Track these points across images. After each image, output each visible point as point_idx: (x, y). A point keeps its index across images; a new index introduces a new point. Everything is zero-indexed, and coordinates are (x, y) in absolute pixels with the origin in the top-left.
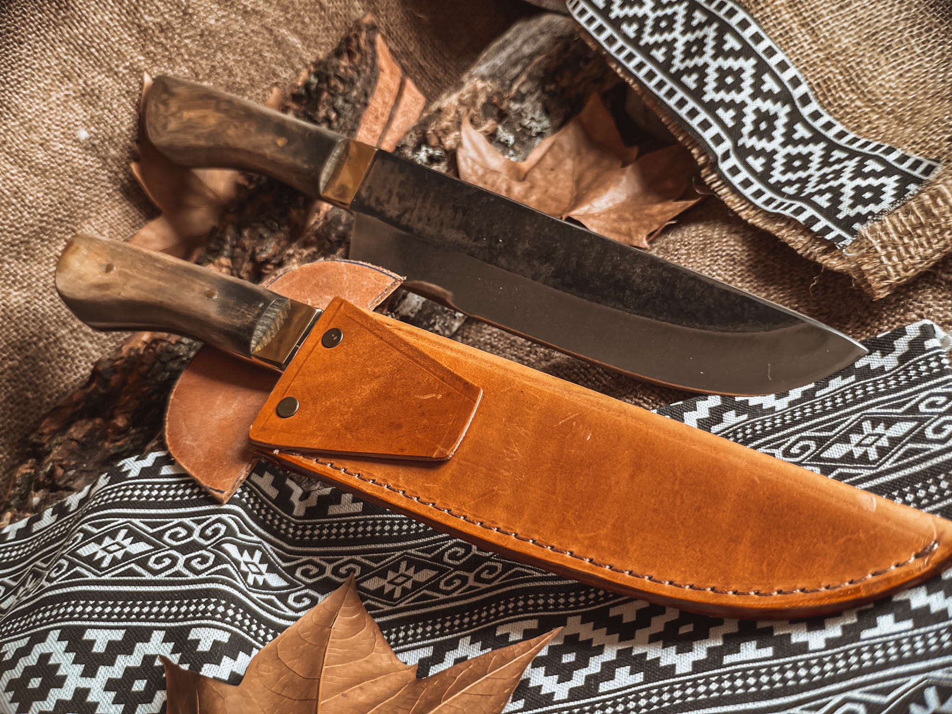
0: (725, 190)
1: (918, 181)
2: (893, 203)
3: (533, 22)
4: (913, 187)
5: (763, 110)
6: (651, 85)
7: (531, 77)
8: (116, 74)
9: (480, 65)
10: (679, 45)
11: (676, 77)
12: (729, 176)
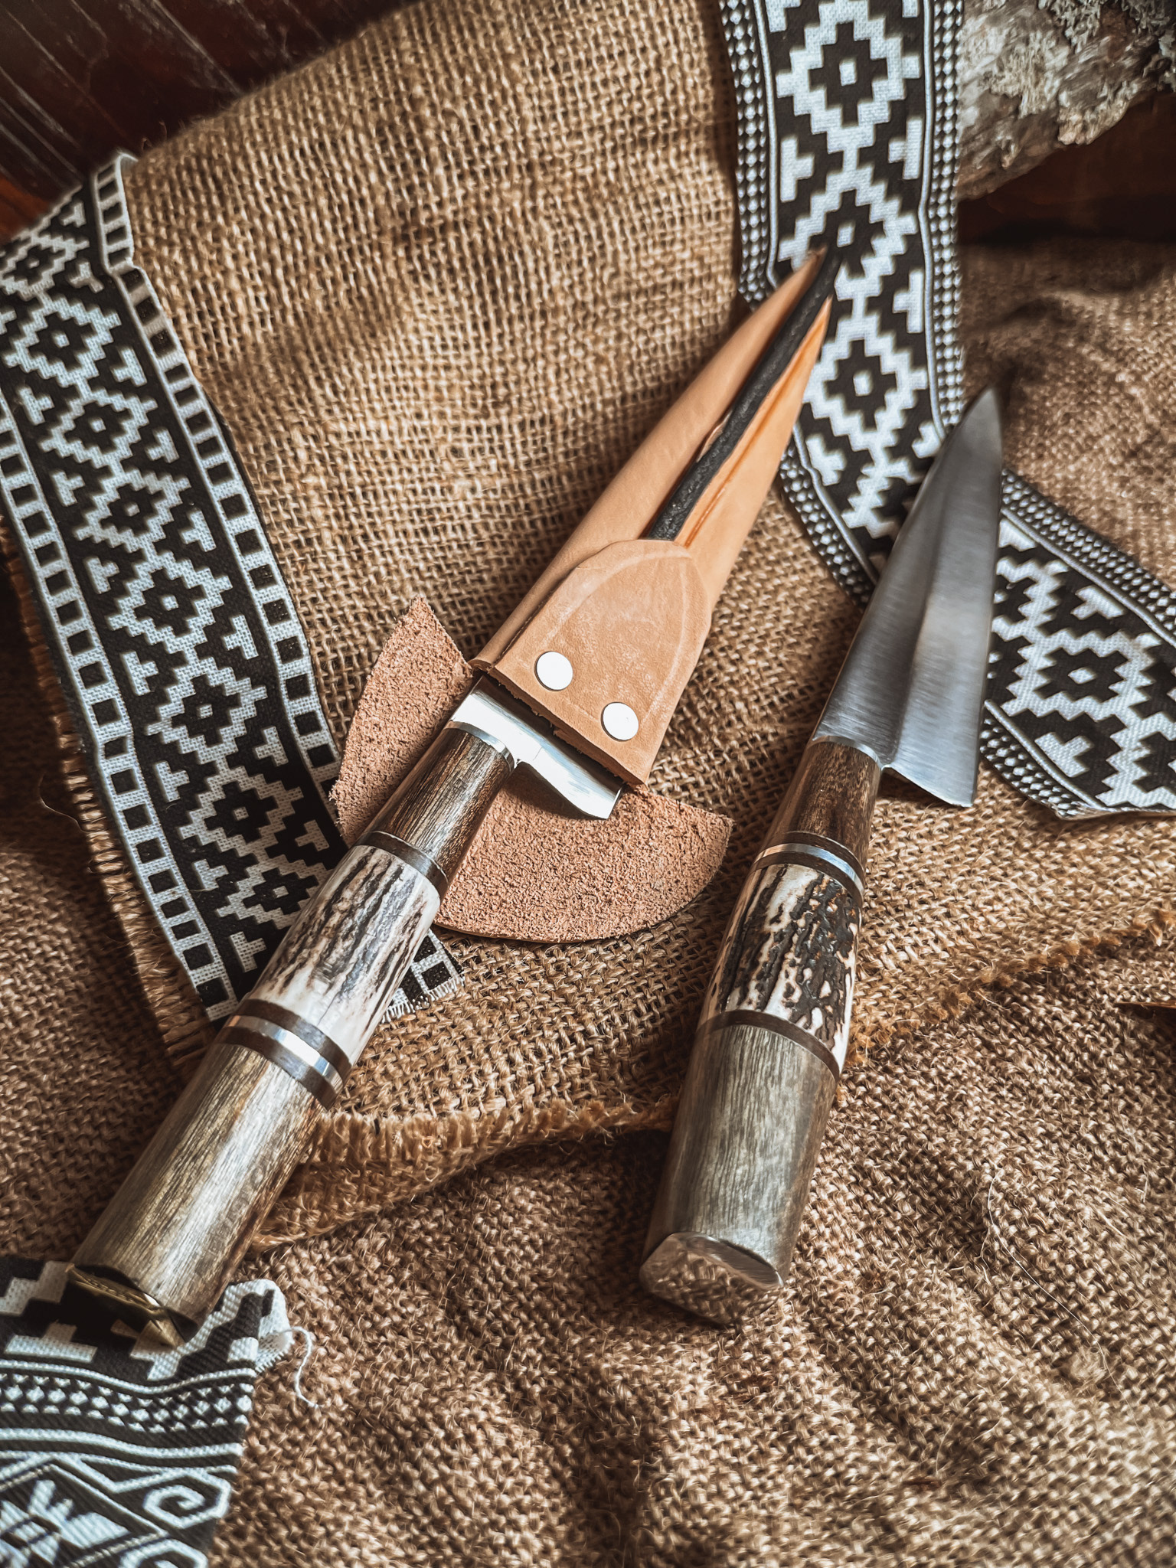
0: (97, 814)
5: (214, 682)
6: (32, 543)
10: (110, 485)
11: (81, 551)
12: (110, 789)
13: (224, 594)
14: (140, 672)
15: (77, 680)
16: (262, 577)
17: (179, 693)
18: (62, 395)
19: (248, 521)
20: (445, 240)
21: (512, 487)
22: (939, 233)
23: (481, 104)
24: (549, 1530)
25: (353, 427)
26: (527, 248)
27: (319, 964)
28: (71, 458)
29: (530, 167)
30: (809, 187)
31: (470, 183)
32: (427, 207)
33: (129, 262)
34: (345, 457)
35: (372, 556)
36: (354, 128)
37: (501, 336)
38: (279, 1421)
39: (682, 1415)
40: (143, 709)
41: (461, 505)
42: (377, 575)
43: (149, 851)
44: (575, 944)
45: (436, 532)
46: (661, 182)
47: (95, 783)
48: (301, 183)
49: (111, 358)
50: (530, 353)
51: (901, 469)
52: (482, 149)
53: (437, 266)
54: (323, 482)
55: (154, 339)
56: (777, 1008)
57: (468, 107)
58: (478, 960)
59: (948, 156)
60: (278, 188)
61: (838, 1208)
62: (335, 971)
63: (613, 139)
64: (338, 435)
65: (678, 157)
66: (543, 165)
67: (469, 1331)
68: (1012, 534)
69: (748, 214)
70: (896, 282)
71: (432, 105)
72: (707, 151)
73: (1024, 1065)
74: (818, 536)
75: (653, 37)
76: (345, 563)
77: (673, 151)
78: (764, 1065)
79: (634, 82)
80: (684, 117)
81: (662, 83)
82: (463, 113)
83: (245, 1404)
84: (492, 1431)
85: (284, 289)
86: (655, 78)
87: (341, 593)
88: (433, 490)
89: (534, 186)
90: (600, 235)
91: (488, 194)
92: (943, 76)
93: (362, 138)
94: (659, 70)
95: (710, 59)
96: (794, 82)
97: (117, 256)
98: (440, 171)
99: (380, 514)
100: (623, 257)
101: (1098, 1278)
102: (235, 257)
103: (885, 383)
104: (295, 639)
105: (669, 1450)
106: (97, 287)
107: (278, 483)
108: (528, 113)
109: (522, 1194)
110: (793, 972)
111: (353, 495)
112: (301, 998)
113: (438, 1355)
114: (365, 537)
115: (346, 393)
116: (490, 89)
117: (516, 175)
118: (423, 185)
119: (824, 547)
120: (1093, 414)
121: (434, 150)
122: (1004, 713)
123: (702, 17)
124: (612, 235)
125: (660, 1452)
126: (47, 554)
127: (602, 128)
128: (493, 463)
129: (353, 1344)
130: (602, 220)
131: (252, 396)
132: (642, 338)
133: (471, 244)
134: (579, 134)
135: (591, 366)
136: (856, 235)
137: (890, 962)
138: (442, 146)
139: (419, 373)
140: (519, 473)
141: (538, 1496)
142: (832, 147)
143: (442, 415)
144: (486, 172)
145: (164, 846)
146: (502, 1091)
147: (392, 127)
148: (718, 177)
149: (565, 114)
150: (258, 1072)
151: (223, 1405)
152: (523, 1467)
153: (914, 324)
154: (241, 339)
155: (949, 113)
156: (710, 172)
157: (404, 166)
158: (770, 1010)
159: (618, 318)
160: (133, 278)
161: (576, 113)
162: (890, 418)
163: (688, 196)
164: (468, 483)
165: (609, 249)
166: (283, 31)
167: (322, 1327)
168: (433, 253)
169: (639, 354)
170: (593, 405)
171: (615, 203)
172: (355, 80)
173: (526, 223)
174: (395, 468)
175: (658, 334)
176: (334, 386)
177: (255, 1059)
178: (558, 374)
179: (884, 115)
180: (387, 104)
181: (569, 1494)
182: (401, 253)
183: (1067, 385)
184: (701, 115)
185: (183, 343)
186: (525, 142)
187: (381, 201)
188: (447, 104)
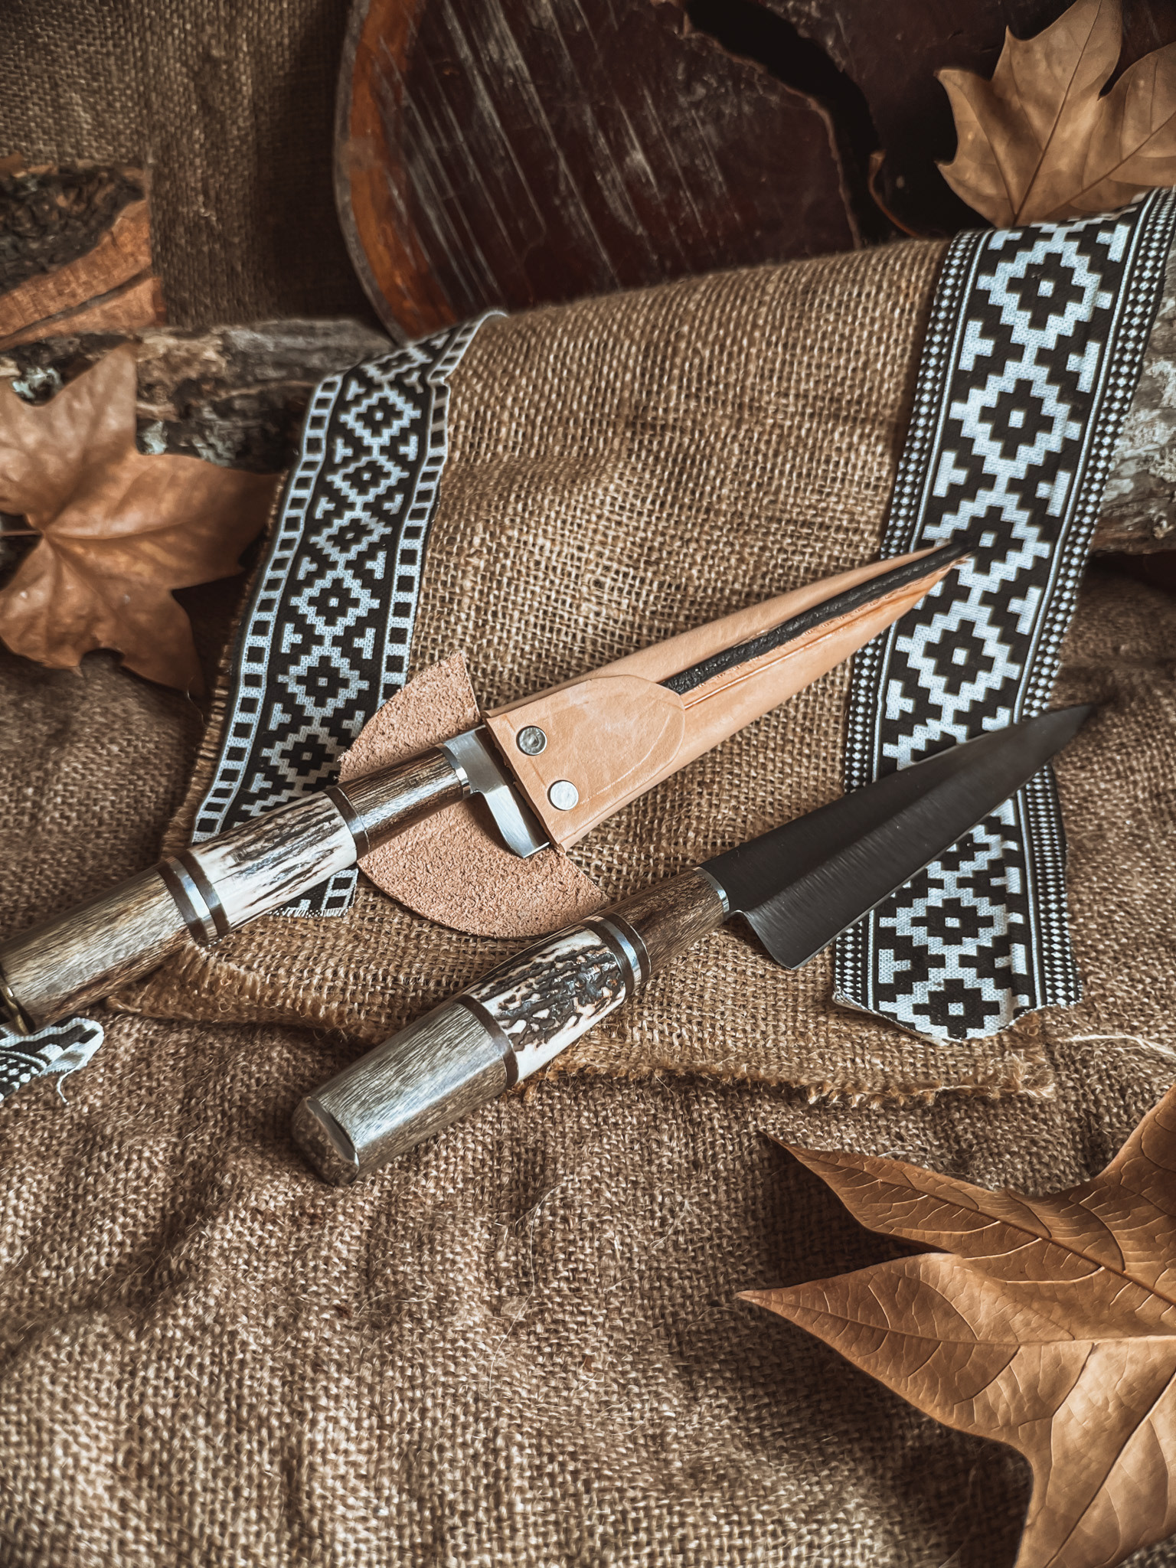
0: (220, 718)
3: (364, 332)
5: (334, 664)
6: (283, 534)
7: (262, 398)
9: (253, 329)
10: (348, 515)
11: (307, 549)
12: (238, 705)
13: (371, 611)
14: (291, 637)
15: (250, 627)
16: (403, 610)
17: (307, 661)
18: (359, 448)
19: (413, 571)
20: (663, 436)
21: (632, 625)
22: (1069, 566)
23: (721, 352)
24: (134, 1235)
25: (524, 538)
26: (715, 460)
27: (238, 848)
28: (339, 491)
29: (741, 406)
30: (958, 494)
31: (693, 404)
32: (656, 409)
33: (442, 380)
34: (507, 555)
35: (493, 628)
36: (632, 340)
37: (670, 515)
38: (46, 1103)
39: (245, 1207)
40: (280, 662)
41: (581, 620)
42: (490, 642)
43: (236, 754)
44: (442, 926)
45: (551, 630)
46: (839, 449)
47: (230, 700)
48: (580, 365)
49: (402, 437)
50: (687, 536)
51: (960, 732)
52: (709, 382)
53: (649, 451)
54: (482, 564)
55: (434, 435)
56: (492, 1007)
57: (712, 352)
58: (373, 907)
59: (1090, 509)
60: (563, 364)
61: (463, 1158)
62: (249, 857)
63: (813, 406)
64: (509, 539)
65: (861, 436)
66: (751, 408)
67: (185, 1109)
68: (1006, 812)
69: (901, 495)
70: (1016, 588)
71: (689, 343)
72: (886, 440)
73: (666, 1138)
74: (853, 750)
75: (869, 345)
76: (471, 625)
77: (858, 431)
78: (452, 1032)
79: (841, 373)
80: (873, 410)
81: (863, 381)
82: (707, 353)
83: (25, 1078)
84: (144, 1165)
85: (537, 431)
86: (860, 375)
87: (456, 643)
88: (564, 602)
89: (740, 421)
90: (772, 470)
91: (704, 415)
92: (1100, 446)
93: (634, 349)
94: (864, 369)
95: (907, 376)
96: (968, 411)
97: (438, 374)
98: (674, 388)
99: (514, 603)
100: (783, 492)
101: (574, 1270)
102: (515, 400)
103: (981, 662)
104: (401, 658)
105: (220, 1220)
106: (420, 390)
107: (449, 553)
108: (752, 368)
109: (278, 1051)
110: (524, 991)
111: (499, 582)
112: (213, 862)
113: (159, 1113)
114: (495, 614)
115: (532, 513)
116: (733, 343)
117: (729, 409)
118: (658, 393)
119: (852, 760)
120: (1143, 752)
121: (676, 372)
122: (877, 922)
123: (913, 344)
124: (782, 473)
125: (214, 1218)
126: (287, 544)
127: (806, 397)
128: (625, 602)
129: (120, 1086)
130: (780, 459)
131: (469, 491)
132: (783, 556)
133: (680, 445)
134: (786, 395)
135: (733, 561)
136: (997, 542)
137: (637, 1036)
138: (682, 370)
139: (594, 518)
140: (643, 617)
141: (141, 1214)
142: (987, 468)
143: (600, 555)
144: (708, 399)
145: (247, 756)
146: (320, 988)
147: (657, 347)
148: (887, 459)
149: (780, 379)
150: (157, 893)
151: (13, 1072)
152: (147, 1195)
153: (1024, 627)
154: (494, 454)
155: (1098, 476)
156: (882, 455)
157: (652, 376)
158: (486, 1005)
159: (766, 534)
160: (441, 391)
161: (789, 380)
162: (973, 691)
163: (854, 467)
164: (596, 608)
165: (775, 483)
166: (668, 264)
167: (112, 1069)
168: (651, 442)
169: (775, 566)
170: (722, 590)
171: (795, 452)
172: (651, 309)
173: (724, 444)
174: (541, 575)
175: (797, 558)
176: (525, 505)
177: (160, 884)
178: (704, 558)
179: (1039, 460)
180: (662, 331)
181: (163, 1223)
182: (629, 434)
183: (1137, 722)
184: (888, 412)
185: (454, 445)
186: (743, 388)
187: (626, 394)
188: (699, 345)
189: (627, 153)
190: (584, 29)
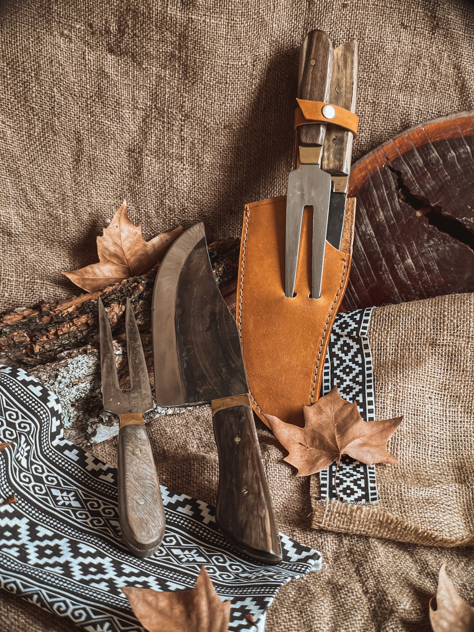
1: (367, 500)
2: (352, 501)
4: (364, 501)
8: (139, 210)
20: (442, 348)
25: (404, 385)
26: (462, 355)
29: (469, 337)
32: (440, 340)
34: (400, 392)
36: (428, 317)
37: (450, 373)
41: (426, 411)
45: (417, 415)
48: (411, 326)
50: (457, 380)
52: (457, 331)
53: (439, 353)
57: (457, 320)
60: (405, 326)
64: (400, 386)
71: (448, 318)
85: (399, 348)
88: (420, 405)
91: (456, 341)
93: (429, 320)
99: (404, 407)
102: (390, 338)
106: (356, 337)
111: (399, 401)
115: (406, 377)
116: (464, 318)
118: (440, 334)
121: (445, 328)
128: (439, 403)
133: (449, 351)
138: (448, 327)
139: (426, 377)
140: (446, 408)
143: (429, 388)
144: (457, 336)
154: (386, 357)
164: (430, 406)
166: (418, 293)
168: (438, 350)
172: (431, 307)
173: (464, 349)
174: (412, 398)
176: (403, 374)
180: (437, 314)
187: (429, 335)
188: (452, 318)
189: (406, 260)
190: (394, 223)
